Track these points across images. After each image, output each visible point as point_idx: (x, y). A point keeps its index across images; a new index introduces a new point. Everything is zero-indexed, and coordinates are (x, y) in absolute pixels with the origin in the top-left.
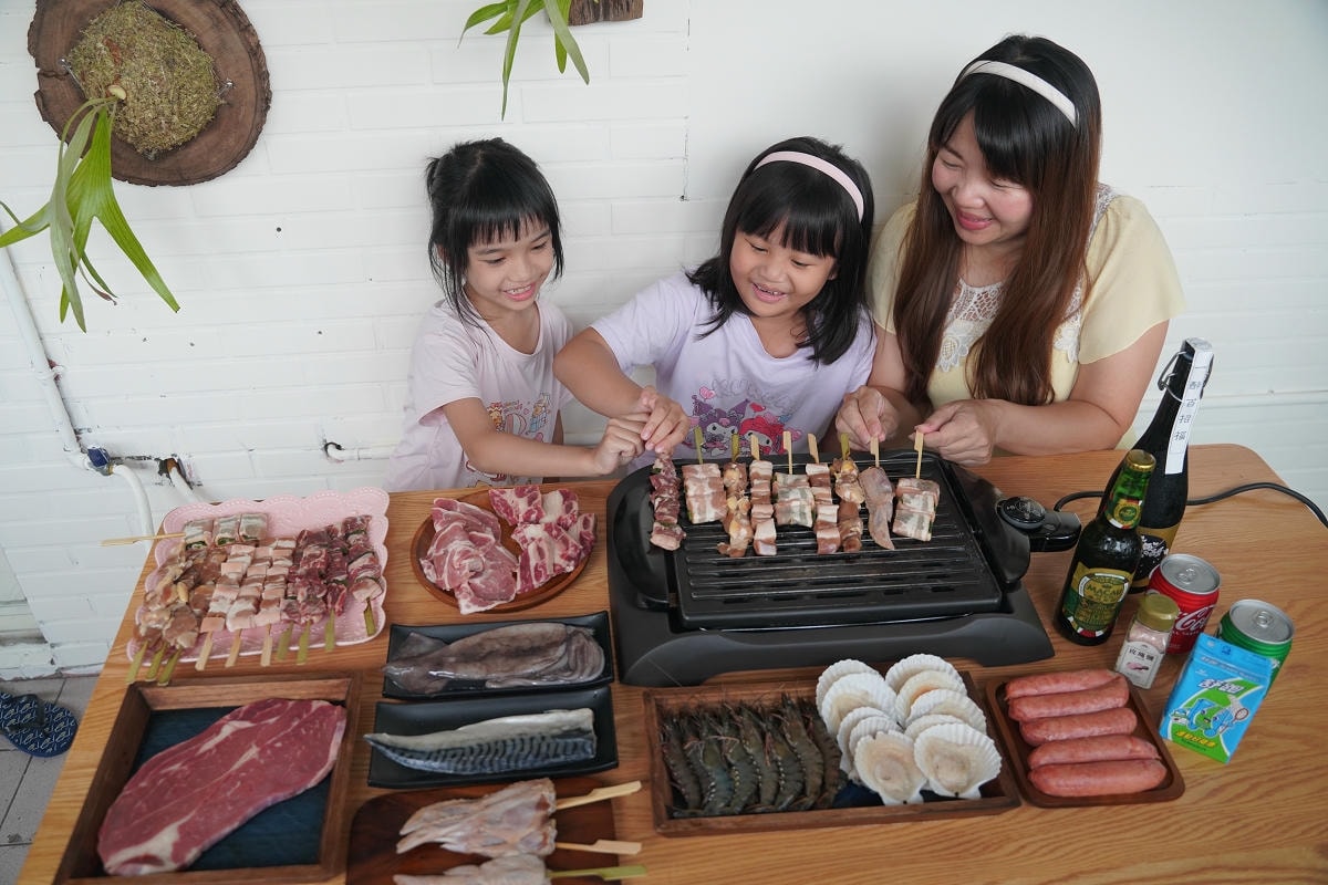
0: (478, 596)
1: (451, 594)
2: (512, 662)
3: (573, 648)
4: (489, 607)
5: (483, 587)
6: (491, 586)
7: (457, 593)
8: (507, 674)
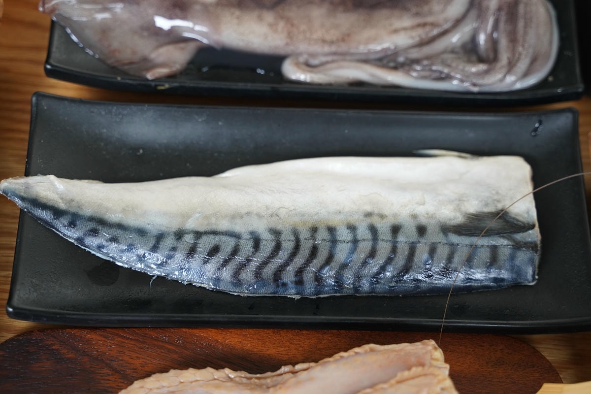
3: (493, 3)
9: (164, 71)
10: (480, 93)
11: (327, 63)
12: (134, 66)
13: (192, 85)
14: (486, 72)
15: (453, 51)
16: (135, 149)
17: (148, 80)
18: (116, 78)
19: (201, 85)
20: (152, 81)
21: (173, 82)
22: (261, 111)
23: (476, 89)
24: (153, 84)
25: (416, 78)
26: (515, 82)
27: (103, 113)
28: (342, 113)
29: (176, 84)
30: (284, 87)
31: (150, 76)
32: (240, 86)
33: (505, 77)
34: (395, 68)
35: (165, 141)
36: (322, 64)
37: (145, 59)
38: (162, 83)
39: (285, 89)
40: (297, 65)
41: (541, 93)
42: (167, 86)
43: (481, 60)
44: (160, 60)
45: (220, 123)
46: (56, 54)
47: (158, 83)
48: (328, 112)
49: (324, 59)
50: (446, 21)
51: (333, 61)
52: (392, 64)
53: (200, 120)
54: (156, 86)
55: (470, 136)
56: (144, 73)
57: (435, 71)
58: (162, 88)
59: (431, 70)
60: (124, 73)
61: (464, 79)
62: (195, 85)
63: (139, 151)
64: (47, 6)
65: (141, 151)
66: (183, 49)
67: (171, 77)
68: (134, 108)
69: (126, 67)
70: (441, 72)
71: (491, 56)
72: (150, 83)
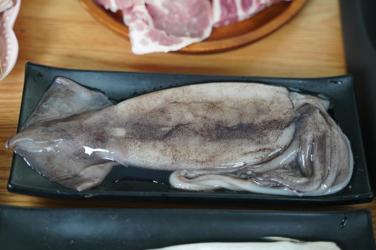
0: (158, 26)
1: (118, 17)
2: (212, 147)
3: (309, 137)
4: (175, 48)
5: (166, 12)
6: (177, 12)
7: (127, 18)
8: (204, 166)
9: (89, 185)
10: (303, 197)
11: (200, 175)
12: (69, 181)
13: (108, 194)
14: (307, 184)
15: (284, 168)
16: (68, 240)
17: (78, 191)
18: (57, 191)
19: (115, 194)
20: (81, 192)
21: (95, 193)
22: (156, 211)
23: (301, 195)
24: (81, 194)
25: (260, 186)
26: (327, 189)
27: (46, 216)
28: (211, 212)
29: (97, 194)
30: (171, 194)
31: (79, 189)
32: (141, 194)
33: (320, 186)
34: (245, 179)
35: (89, 234)
36: (197, 177)
37: (76, 176)
38: (87, 194)
39: (172, 196)
40: (180, 177)
41: (345, 197)
42: (91, 195)
43: (304, 175)
44: (87, 176)
45: (127, 220)
46: (15, 177)
47: (84, 193)
48: (201, 211)
49: (198, 173)
50: (278, 147)
51: (203, 175)
52: (243, 176)
53: (113, 219)
54: (84, 195)
55: (299, 227)
56: (75, 186)
57: (273, 182)
58: (88, 196)
59: (270, 181)
60: (62, 187)
61: (293, 188)
62: (110, 194)
63: (71, 242)
64: (11, 144)
65: (72, 242)
66: (102, 168)
67: (94, 188)
68: (68, 212)
69: (63, 182)
70: (277, 183)
71: (310, 172)
72: (79, 193)
